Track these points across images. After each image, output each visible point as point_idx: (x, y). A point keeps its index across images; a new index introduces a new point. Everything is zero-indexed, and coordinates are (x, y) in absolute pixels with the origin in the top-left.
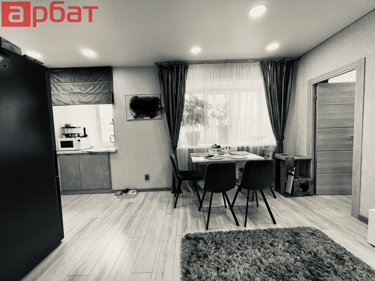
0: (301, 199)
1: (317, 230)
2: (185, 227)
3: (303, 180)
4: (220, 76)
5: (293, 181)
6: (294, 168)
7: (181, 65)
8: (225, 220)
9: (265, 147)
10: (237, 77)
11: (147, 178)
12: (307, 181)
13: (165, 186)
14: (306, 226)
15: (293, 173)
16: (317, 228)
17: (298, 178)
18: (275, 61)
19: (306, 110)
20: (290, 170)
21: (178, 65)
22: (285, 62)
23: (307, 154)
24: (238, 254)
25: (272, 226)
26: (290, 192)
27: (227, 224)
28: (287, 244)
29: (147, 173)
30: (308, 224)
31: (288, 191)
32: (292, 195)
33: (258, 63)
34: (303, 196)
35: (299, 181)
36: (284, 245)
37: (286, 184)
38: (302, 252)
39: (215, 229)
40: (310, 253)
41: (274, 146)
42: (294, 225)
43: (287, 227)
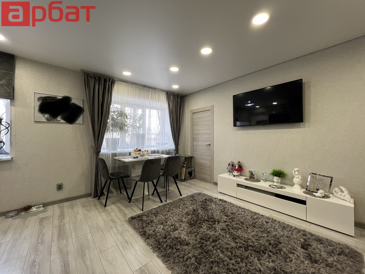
0: (189, 181)
1: (200, 193)
2: (125, 215)
3: (190, 170)
4: (140, 95)
5: (185, 170)
6: (186, 163)
7: (109, 80)
8: (152, 202)
9: (169, 150)
10: (151, 99)
11: (60, 187)
12: (192, 170)
13: (83, 193)
14: (195, 193)
15: (185, 165)
16: (200, 192)
17: (187, 169)
18: (174, 94)
19: (190, 127)
20: (183, 164)
21: (105, 78)
22: (180, 96)
23: (191, 153)
24: (170, 214)
25: (181, 197)
26: (184, 179)
27: (155, 204)
28: (191, 201)
29: (59, 182)
30: (196, 192)
31: (182, 178)
32: (185, 180)
33: (165, 93)
34: (190, 180)
35: (188, 170)
36: (190, 202)
37: (181, 173)
38: (198, 202)
39: (148, 208)
40: (201, 202)
41: (173, 149)
42: (190, 194)
43: (188, 195)
